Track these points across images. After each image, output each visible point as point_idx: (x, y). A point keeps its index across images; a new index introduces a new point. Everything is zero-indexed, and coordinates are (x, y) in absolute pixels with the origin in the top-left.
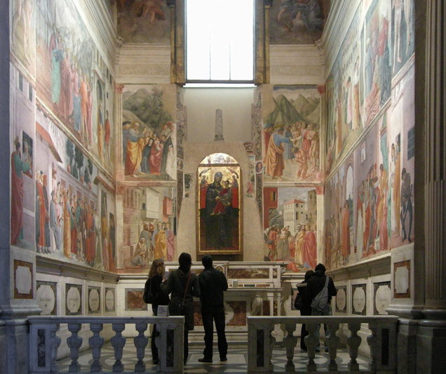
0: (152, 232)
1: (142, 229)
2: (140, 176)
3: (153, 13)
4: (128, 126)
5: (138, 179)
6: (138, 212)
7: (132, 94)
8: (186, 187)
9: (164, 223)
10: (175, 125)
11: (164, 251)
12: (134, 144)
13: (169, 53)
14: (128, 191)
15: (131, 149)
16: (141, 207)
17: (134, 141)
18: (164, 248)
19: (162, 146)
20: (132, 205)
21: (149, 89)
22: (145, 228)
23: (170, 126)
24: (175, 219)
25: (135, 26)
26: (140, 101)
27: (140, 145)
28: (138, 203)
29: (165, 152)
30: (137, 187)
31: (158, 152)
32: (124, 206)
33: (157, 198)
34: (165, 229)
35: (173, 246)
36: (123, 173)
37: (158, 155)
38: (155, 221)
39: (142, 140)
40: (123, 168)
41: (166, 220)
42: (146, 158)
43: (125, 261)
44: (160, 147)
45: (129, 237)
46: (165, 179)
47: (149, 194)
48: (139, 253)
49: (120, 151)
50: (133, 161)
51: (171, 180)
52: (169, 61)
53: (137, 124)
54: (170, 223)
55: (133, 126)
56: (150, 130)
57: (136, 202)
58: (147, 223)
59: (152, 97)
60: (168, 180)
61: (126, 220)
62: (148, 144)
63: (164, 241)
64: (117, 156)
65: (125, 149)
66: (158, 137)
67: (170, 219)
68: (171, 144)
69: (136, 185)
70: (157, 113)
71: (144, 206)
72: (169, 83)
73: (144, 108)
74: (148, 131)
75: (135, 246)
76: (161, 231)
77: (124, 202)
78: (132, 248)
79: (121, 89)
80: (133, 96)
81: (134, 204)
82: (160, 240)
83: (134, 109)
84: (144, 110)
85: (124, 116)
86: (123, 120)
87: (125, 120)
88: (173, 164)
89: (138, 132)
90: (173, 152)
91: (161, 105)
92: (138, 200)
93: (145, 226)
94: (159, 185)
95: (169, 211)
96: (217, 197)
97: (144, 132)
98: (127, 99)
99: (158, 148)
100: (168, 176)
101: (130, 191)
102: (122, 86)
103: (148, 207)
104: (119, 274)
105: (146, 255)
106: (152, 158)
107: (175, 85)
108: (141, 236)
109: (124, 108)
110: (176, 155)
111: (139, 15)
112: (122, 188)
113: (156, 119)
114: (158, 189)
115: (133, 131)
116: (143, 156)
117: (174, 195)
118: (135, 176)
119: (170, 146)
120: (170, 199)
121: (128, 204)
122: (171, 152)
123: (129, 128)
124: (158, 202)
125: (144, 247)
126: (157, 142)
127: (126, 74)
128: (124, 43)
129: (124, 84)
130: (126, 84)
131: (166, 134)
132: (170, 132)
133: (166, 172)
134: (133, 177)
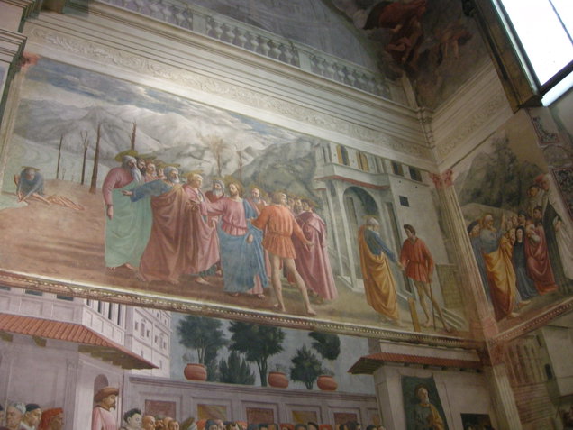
2: (522, 310)
3: (456, 43)
4: (476, 229)
5: (521, 318)
6: (541, 390)
7: (467, 174)
10: (549, 177)
12: (494, 255)
13: (494, 73)
14: (510, 349)
15: (492, 266)
16: (544, 378)
17: (493, 250)
19: (541, 228)
20: (526, 377)
21: (487, 149)
23: (541, 184)
25: (440, 79)
26: (480, 176)
27: (504, 251)
28: (535, 371)
29: (551, 238)
30: (525, 336)
31: (537, 244)
32: (513, 386)
33: (569, 340)
36: (493, 320)
37: (539, 251)
39: (505, 239)
40: (491, 309)
42: (521, 270)
44: (538, 233)
47: (551, 340)
49: (476, 281)
50: (503, 287)
52: (498, 84)
53: (489, 217)
55: (484, 225)
56: (511, 214)
57: (531, 367)
58: (567, 409)
59: (496, 157)
62: (516, 242)
64: (475, 293)
65: (484, 271)
66: (528, 217)
68: (556, 214)
69: (520, 332)
70: (512, 178)
71: (548, 369)
72: (512, 114)
73: (489, 184)
74: (509, 216)
77: (511, 377)
79: (449, 179)
80: (468, 176)
81: (530, 373)
83: (476, 196)
84: (492, 187)
85: (466, 217)
86: (465, 223)
87: (469, 223)
89: (494, 229)
90: (565, 229)
91: (513, 159)
92: (533, 362)
93: (565, 417)
94: (563, 311)
97: (503, 225)
98: (462, 186)
99: (536, 238)
101: (515, 350)
102: (450, 172)
103: (558, 371)
106: (532, 262)
107: (522, 112)
109: (462, 205)
111: (440, 61)
112: (499, 349)
113: (513, 187)
114: (563, 321)
115: (486, 234)
116: (515, 269)
118: (514, 314)
119: (555, 220)
121: (519, 380)
122: (562, 232)
123: (479, 233)
126: (530, 227)
127: (449, 151)
128: (432, 112)
129: (452, 167)
130: (454, 165)
131: (540, 204)
132: (545, 194)
133: (566, 276)
134: (511, 318)
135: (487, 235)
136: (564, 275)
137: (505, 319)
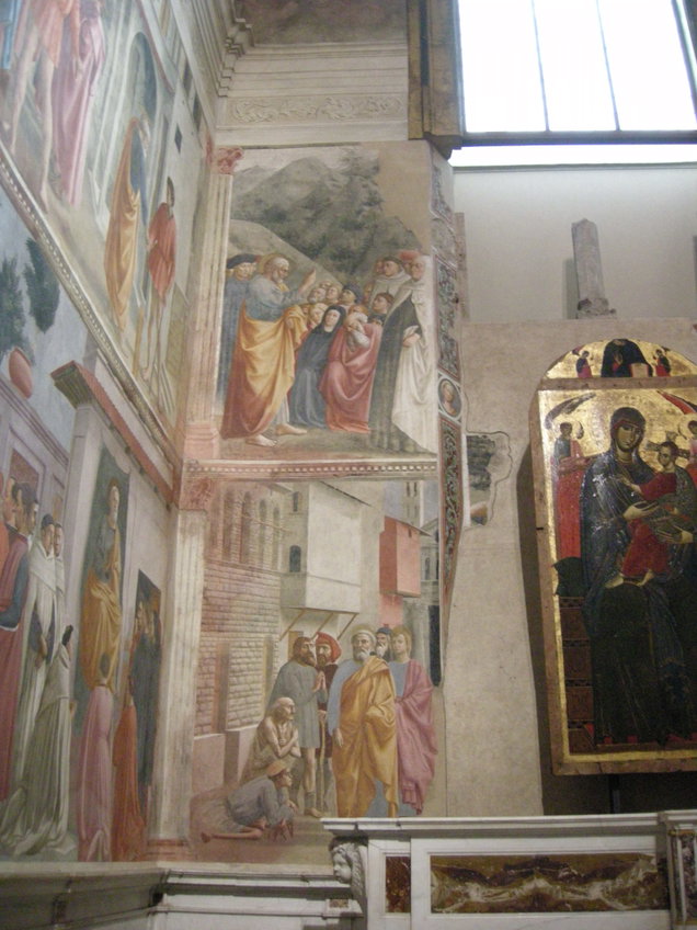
0: (330, 671)
1: (282, 658)
2: (284, 439)
4: (246, 268)
5: (275, 452)
6: (268, 584)
7: (270, 174)
8: (475, 486)
9: (384, 630)
10: (428, 262)
11: (386, 759)
12: (265, 328)
13: (403, 62)
14: (229, 501)
15: (252, 342)
16: (282, 565)
17: (266, 318)
18: (382, 744)
19: (378, 329)
20: (244, 553)
21: (332, 160)
22: (299, 654)
23: (407, 264)
24: (434, 613)
25: (293, 6)
26: (296, 192)
27: (289, 331)
28: (269, 549)
29: (390, 351)
30: (272, 481)
31: (360, 350)
32: (208, 559)
33: (357, 523)
34: (388, 656)
35: (426, 734)
36: (215, 431)
37: (359, 361)
38: (342, 620)
39: (298, 312)
40: (217, 410)
41: (395, 618)
42: (309, 375)
43: (195, 802)
44: (369, 334)
45: (222, 694)
46: (390, 450)
47: (322, 510)
48: (266, 765)
49: (207, 351)
50: (259, 386)
51: (417, 453)
52: (402, 84)
53: (283, 263)
54: (410, 629)
55: (268, 269)
56: (330, 279)
57: (262, 540)
58: (309, 632)
59: (343, 180)
60: (402, 451)
61: (214, 616)
62: (320, 327)
63: (385, 710)
64: (196, 369)
65: (229, 343)
66: (360, 300)
67: (410, 611)
68: (415, 321)
69: (264, 474)
70: (359, 227)
71: (296, 557)
72: (404, 137)
73: (309, 214)
74: (323, 282)
75: (247, 735)
76: (372, 663)
77: (211, 541)
78: (233, 741)
79: (230, 163)
80: (271, 179)
81: (254, 549)
82: (366, 706)
83: (274, 218)
84: (312, 220)
85: (234, 239)
86: (228, 250)
87: (236, 252)
88: (422, 392)
89: (282, 286)
90: (423, 350)
91: (373, 201)
92: (269, 532)
93: (298, 643)
94: (365, 472)
95: (409, 579)
96: (632, 511)
97: (305, 288)
98: (250, 188)
99: (362, 339)
100: (403, 438)
101: (239, 498)
102: (235, 154)
103: (314, 563)
104: (164, 865)
105: (300, 777)
106: (337, 372)
107: (424, 145)
108: (279, 688)
109: (236, 216)
110: (432, 359)
112: (205, 486)
113: (354, 242)
114: (357, 488)
115: (264, 286)
116: (298, 367)
117: (428, 510)
118: (263, 440)
119: (410, 330)
120: (410, 529)
121: (227, 550)
122: (415, 351)
123: (251, 277)
124: (357, 540)
125: (292, 740)
126: (357, 317)
127: (252, 121)
128: (252, 45)
129: (244, 148)
130: (250, 148)
131: (393, 292)
132: (409, 283)
133: (393, 422)
134: (256, 444)
135: (267, 290)
136: (389, 418)
137: (240, 441)
